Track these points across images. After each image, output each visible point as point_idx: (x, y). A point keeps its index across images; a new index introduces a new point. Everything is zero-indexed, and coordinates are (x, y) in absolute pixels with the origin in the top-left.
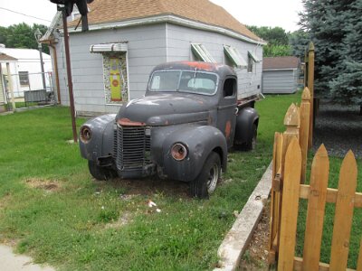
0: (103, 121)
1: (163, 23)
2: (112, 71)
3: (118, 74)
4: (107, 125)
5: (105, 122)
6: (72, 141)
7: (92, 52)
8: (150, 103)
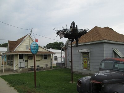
0: (85, 79)
1: (103, 43)
2: (84, 58)
3: (86, 59)
4: (87, 81)
5: (86, 80)
6: (71, 82)
7: (78, 52)
8: (103, 75)
